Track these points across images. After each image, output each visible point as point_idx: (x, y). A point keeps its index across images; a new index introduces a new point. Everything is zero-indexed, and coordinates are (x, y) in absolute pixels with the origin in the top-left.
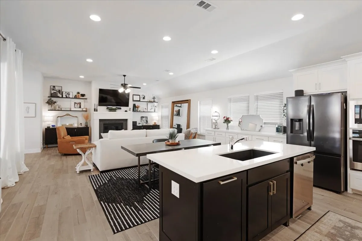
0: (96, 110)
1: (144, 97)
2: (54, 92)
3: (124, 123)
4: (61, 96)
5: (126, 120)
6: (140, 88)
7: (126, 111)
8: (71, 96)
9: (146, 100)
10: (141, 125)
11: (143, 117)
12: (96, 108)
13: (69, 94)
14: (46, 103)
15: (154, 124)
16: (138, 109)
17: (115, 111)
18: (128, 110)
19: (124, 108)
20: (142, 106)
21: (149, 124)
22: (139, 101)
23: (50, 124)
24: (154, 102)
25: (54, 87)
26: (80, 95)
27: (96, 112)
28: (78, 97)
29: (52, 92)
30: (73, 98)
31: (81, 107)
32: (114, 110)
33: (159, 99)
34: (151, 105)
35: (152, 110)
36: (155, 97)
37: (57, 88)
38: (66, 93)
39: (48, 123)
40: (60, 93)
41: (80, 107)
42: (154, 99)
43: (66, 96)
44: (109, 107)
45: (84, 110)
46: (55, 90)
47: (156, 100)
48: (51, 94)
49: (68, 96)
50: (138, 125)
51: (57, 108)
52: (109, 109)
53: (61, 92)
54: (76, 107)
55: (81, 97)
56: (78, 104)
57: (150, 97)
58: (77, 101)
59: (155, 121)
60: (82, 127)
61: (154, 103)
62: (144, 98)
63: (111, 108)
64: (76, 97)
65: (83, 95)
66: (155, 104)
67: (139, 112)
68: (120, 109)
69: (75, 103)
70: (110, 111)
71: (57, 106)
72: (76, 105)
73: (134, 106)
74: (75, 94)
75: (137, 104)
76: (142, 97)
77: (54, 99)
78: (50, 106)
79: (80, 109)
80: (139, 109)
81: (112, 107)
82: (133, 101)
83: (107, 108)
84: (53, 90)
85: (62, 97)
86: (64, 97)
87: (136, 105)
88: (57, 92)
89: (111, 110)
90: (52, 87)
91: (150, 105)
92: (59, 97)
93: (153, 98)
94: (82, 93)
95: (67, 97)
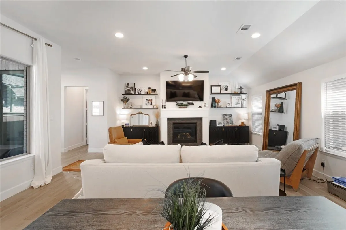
0: (164, 106)
1: (226, 87)
2: (127, 89)
3: (198, 122)
4: (133, 93)
5: (201, 119)
6: (208, 72)
7: (200, 107)
8: (142, 93)
9: (229, 91)
10: (222, 125)
11: (226, 115)
12: (164, 105)
13: (140, 90)
14: (121, 101)
15: (241, 124)
16: (218, 104)
17: (186, 108)
18: (203, 107)
19: (197, 104)
20: (224, 100)
21: (234, 125)
22: (220, 93)
23: (124, 123)
24: (241, 93)
25: (128, 84)
26: (150, 90)
27: (164, 109)
28: (148, 93)
29: (126, 89)
30: (144, 94)
31: (153, 104)
32: (185, 106)
33: (249, 88)
34: (237, 98)
35: (238, 104)
36: (242, 87)
37: (130, 85)
38: (138, 90)
39: (123, 121)
40: (132, 90)
41: (151, 104)
42: (241, 90)
43: (138, 92)
44: (178, 103)
45: (155, 107)
46: (129, 87)
47: (244, 91)
48: (125, 92)
49: (140, 92)
50: (218, 125)
51: (130, 106)
52: (179, 106)
53: (134, 88)
54: (147, 103)
55: (152, 93)
56: (149, 101)
57: (235, 87)
58: (149, 97)
59: (243, 121)
60: (152, 126)
61: (241, 95)
62: (226, 89)
63: (180, 103)
64: (147, 93)
65: (154, 90)
66: (243, 96)
67: (220, 107)
68: (193, 104)
69: (147, 100)
70: (180, 108)
71: (130, 104)
72: (147, 101)
73: (214, 100)
74: (147, 89)
75: (217, 97)
76: (223, 88)
77: (128, 97)
78: (124, 103)
79: (151, 107)
80: (220, 104)
81: (182, 103)
82: (212, 93)
83: (177, 104)
84: (127, 87)
85: (135, 94)
86: (136, 94)
87: (216, 99)
88: (130, 89)
89: (181, 106)
90: (126, 85)
91: (235, 98)
92: (131, 94)
93: (239, 89)
94: (152, 88)
95: (139, 94)
